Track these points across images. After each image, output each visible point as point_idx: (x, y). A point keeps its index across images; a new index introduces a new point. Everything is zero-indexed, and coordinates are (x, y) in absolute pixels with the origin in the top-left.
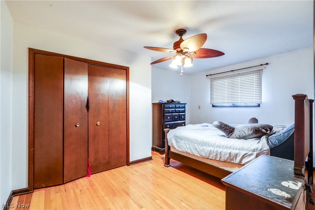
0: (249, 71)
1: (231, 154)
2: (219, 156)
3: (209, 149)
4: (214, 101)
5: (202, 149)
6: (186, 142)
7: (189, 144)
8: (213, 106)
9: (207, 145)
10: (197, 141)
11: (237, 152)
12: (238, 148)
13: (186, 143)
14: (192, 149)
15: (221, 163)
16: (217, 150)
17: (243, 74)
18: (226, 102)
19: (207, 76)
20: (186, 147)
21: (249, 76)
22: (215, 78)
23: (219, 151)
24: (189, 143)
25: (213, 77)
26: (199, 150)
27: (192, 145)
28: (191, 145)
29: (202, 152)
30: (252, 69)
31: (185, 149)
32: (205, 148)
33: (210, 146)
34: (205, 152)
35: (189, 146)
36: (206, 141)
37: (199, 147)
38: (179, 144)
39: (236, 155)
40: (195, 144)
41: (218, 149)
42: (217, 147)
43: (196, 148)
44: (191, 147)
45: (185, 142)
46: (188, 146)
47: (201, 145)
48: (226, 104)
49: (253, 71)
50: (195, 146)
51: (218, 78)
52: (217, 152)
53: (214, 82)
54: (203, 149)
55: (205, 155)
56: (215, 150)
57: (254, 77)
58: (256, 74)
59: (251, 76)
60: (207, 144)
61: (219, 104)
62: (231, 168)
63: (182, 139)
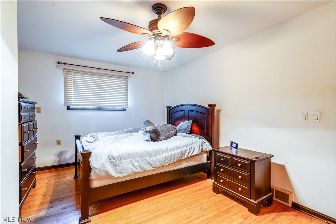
0: (118, 74)
1: (182, 152)
2: (173, 159)
3: (164, 155)
4: (72, 102)
5: (155, 160)
6: (132, 159)
7: (137, 161)
8: (69, 108)
9: (160, 153)
10: (148, 152)
11: (185, 148)
12: (185, 145)
13: (133, 161)
14: (143, 165)
15: (173, 165)
16: (171, 154)
17: (111, 76)
18: (91, 104)
19: (59, 63)
20: (133, 166)
21: (117, 80)
22: (72, 70)
23: (173, 154)
24: (137, 159)
25: (66, 67)
26: (152, 163)
27: (142, 160)
28: (140, 160)
29: (156, 163)
30: (121, 74)
31: (132, 169)
32: (159, 157)
33: (164, 152)
34: (159, 161)
35: (138, 164)
36: (158, 149)
37: (152, 159)
38: (119, 168)
39: (185, 151)
40: (146, 158)
41: (171, 152)
42: (170, 151)
43: (148, 161)
44: (141, 162)
45: (131, 161)
46: (136, 164)
47: (154, 155)
48: (91, 107)
49: (120, 76)
50: (146, 159)
51: (79, 71)
52: (171, 155)
53: (72, 75)
54: (157, 158)
55: (160, 165)
56: (170, 154)
57: (121, 82)
58: (123, 79)
59: (119, 80)
60: (160, 151)
61: (82, 106)
62: (180, 165)
63: (124, 158)
